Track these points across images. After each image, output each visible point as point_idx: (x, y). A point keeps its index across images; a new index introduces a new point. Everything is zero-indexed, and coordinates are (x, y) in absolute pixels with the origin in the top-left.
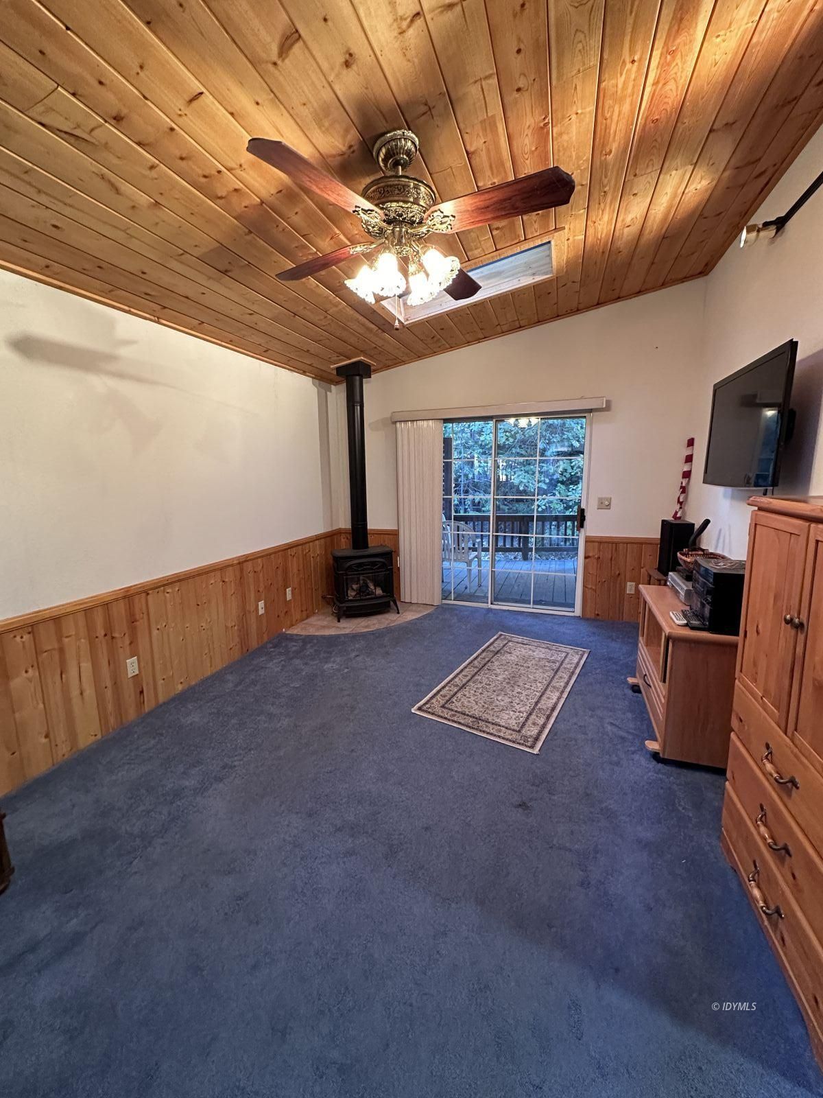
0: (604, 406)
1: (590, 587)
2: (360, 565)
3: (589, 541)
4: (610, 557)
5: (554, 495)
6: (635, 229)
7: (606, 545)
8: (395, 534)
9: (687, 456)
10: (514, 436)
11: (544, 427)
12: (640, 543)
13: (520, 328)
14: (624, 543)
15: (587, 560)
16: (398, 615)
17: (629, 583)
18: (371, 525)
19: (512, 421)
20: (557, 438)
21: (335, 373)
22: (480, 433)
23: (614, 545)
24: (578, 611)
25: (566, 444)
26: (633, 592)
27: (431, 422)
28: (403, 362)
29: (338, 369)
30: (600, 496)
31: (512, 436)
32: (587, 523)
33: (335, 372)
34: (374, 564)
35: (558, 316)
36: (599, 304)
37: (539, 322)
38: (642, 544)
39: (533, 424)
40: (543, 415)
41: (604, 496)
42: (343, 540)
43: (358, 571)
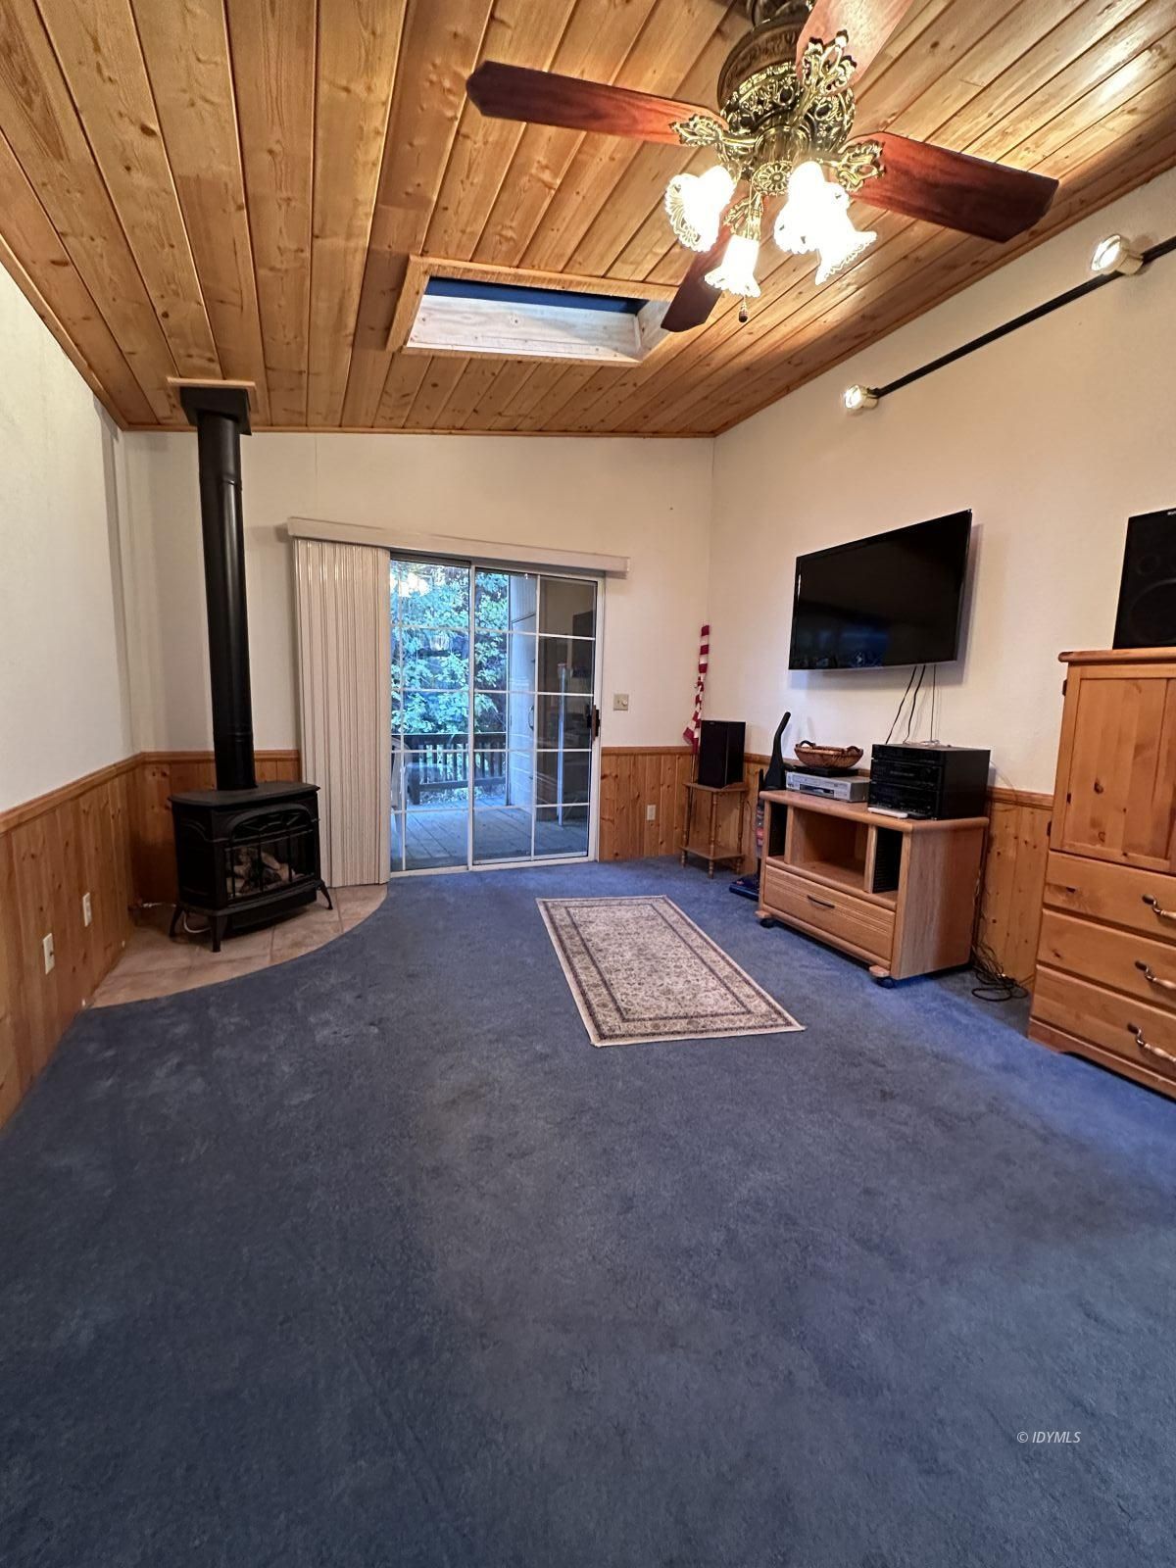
1: (607, 817)
2: (263, 820)
3: (604, 753)
4: (628, 774)
7: (623, 758)
9: (702, 647)
13: (516, 430)
15: (604, 780)
16: (330, 913)
17: (649, 807)
23: (633, 757)
24: (594, 853)
26: (653, 819)
28: (305, 426)
29: (184, 391)
30: (616, 692)
32: (602, 729)
34: (287, 814)
37: (542, 430)
38: (660, 754)
41: (620, 693)
43: (258, 833)
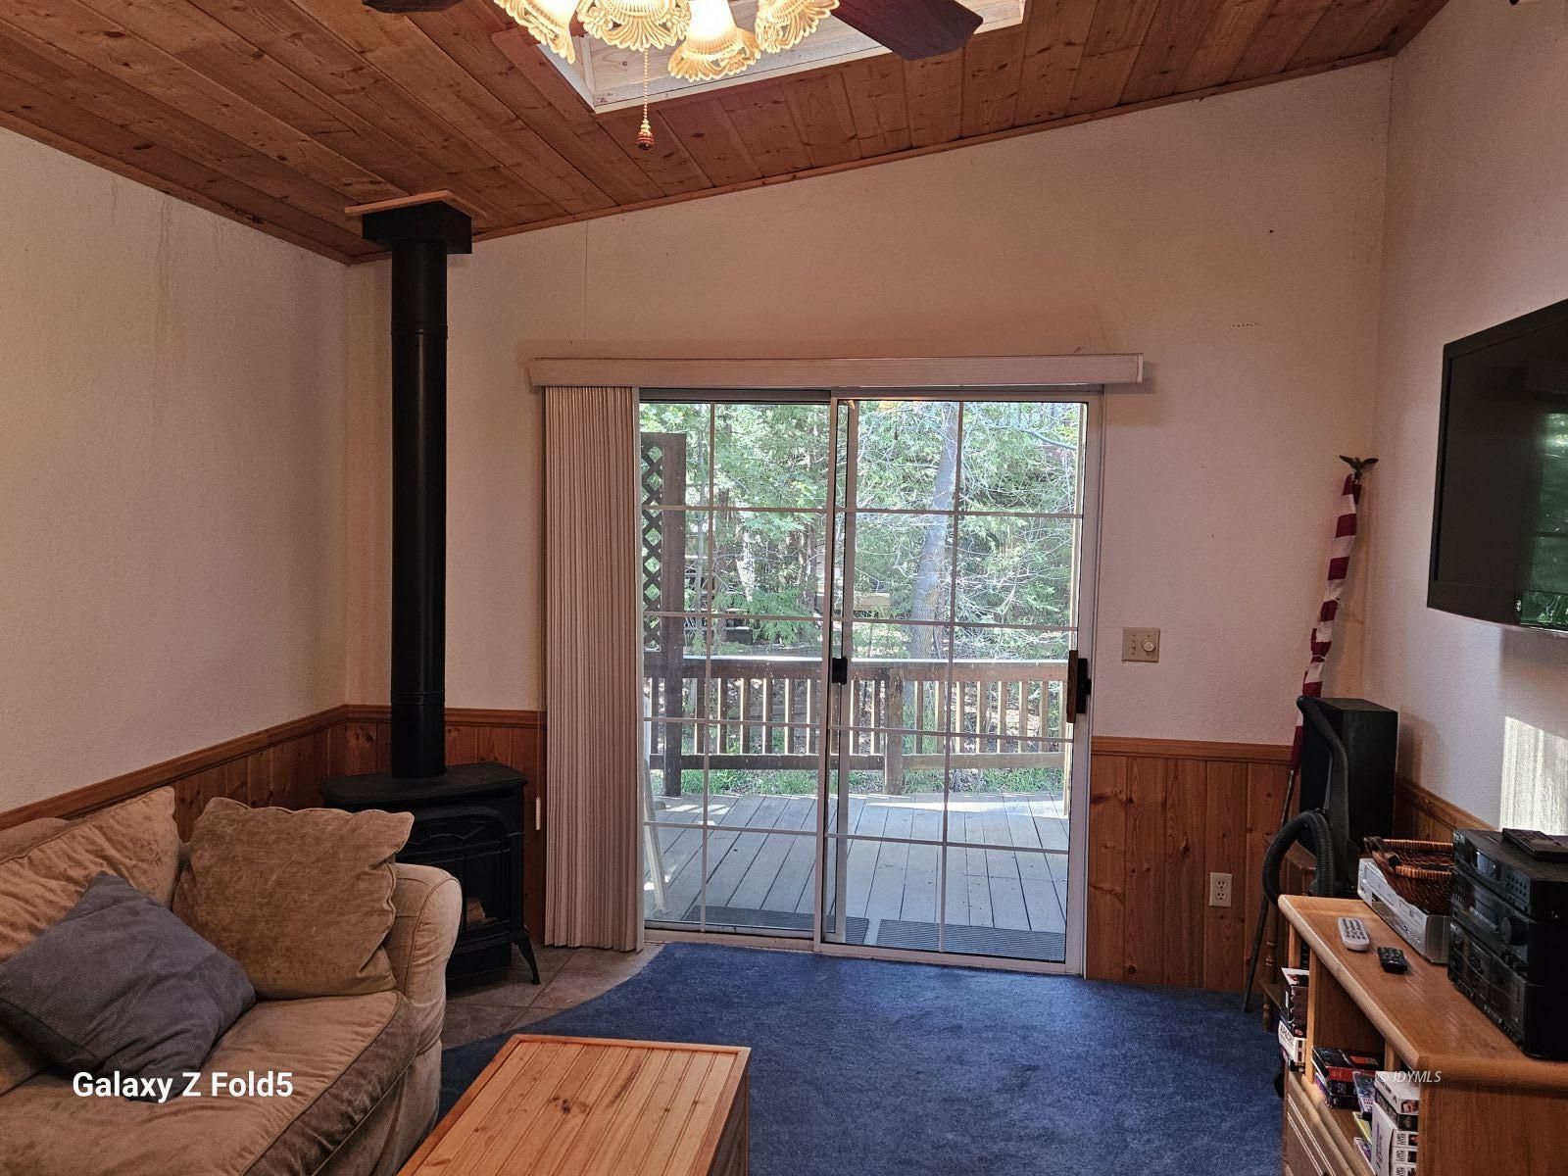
0: (1140, 379)
1: (1106, 886)
3: (1101, 751)
4: (1160, 797)
8: (532, 726)
9: (1342, 519)
12: (1237, 761)
14: (1196, 758)
15: (1100, 807)
16: (534, 990)
17: (1214, 876)
18: (457, 696)
21: (360, 232)
23: (1172, 763)
24: (1074, 959)
26: (1227, 902)
28: (568, 216)
29: (367, 218)
30: (1130, 624)
32: (1095, 700)
33: (358, 228)
41: (1139, 625)
42: (353, 742)
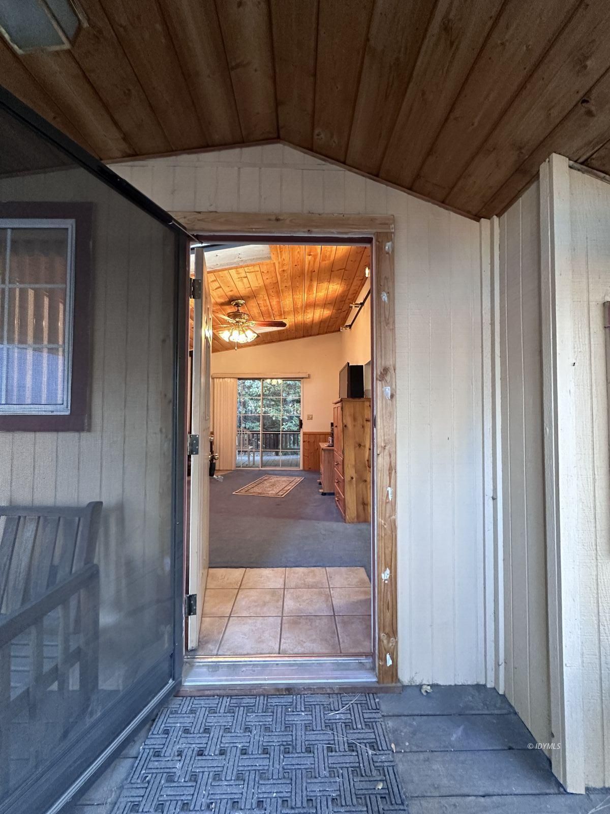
0: (307, 376)
1: (306, 455)
3: (304, 434)
5: (292, 422)
6: (311, 319)
7: (311, 436)
10: (269, 390)
11: (285, 385)
12: (325, 434)
13: (273, 342)
15: (304, 443)
19: (268, 381)
20: (292, 391)
22: (249, 387)
23: (315, 436)
24: (301, 468)
25: (297, 395)
27: (232, 379)
31: (268, 390)
32: (303, 426)
35: (288, 339)
36: (304, 337)
37: (280, 341)
39: (279, 383)
40: (284, 379)
41: (309, 414)
